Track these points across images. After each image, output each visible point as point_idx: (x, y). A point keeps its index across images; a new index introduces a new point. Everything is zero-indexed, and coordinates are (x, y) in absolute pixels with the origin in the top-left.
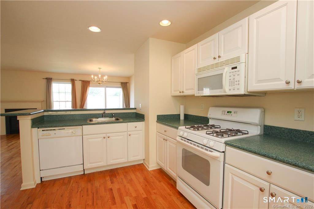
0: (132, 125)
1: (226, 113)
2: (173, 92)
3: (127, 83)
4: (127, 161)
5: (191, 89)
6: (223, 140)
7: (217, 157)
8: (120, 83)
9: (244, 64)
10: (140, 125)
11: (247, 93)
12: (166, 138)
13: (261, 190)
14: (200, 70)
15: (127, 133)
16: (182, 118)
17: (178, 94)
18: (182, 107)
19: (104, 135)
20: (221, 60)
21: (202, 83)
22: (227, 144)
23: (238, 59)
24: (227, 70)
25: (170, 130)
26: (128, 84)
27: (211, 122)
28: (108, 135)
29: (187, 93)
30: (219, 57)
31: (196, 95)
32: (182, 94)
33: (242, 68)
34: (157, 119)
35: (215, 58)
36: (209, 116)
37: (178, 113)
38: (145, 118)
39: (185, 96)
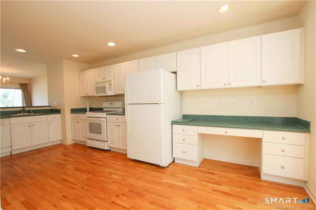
0: (51, 117)
1: (110, 104)
2: (81, 94)
3: (27, 84)
4: (48, 142)
5: (92, 92)
6: (106, 113)
7: (103, 120)
8: (19, 84)
9: (113, 83)
10: (57, 116)
11: (115, 95)
12: (78, 121)
13: (116, 126)
14: (96, 83)
15: (48, 122)
16: (88, 110)
17: (84, 95)
18: (88, 104)
19: (29, 124)
20: (106, 80)
21: (98, 89)
22: (107, 114)
23: (111, 81)
24: (108, 85)
25: (81, 116)
26: (29, 86)
27: (104, 110)
28: (32, 124)
29: (90, 94)
30: (105, 78)
31: (95, 96)
32: (87, 95)
33: (113, 84)
34: (71, 111)
35: (103, 78)
36: (103, 107)
37: (85, 107)
38: (61, 112)
39: (90, 97)
